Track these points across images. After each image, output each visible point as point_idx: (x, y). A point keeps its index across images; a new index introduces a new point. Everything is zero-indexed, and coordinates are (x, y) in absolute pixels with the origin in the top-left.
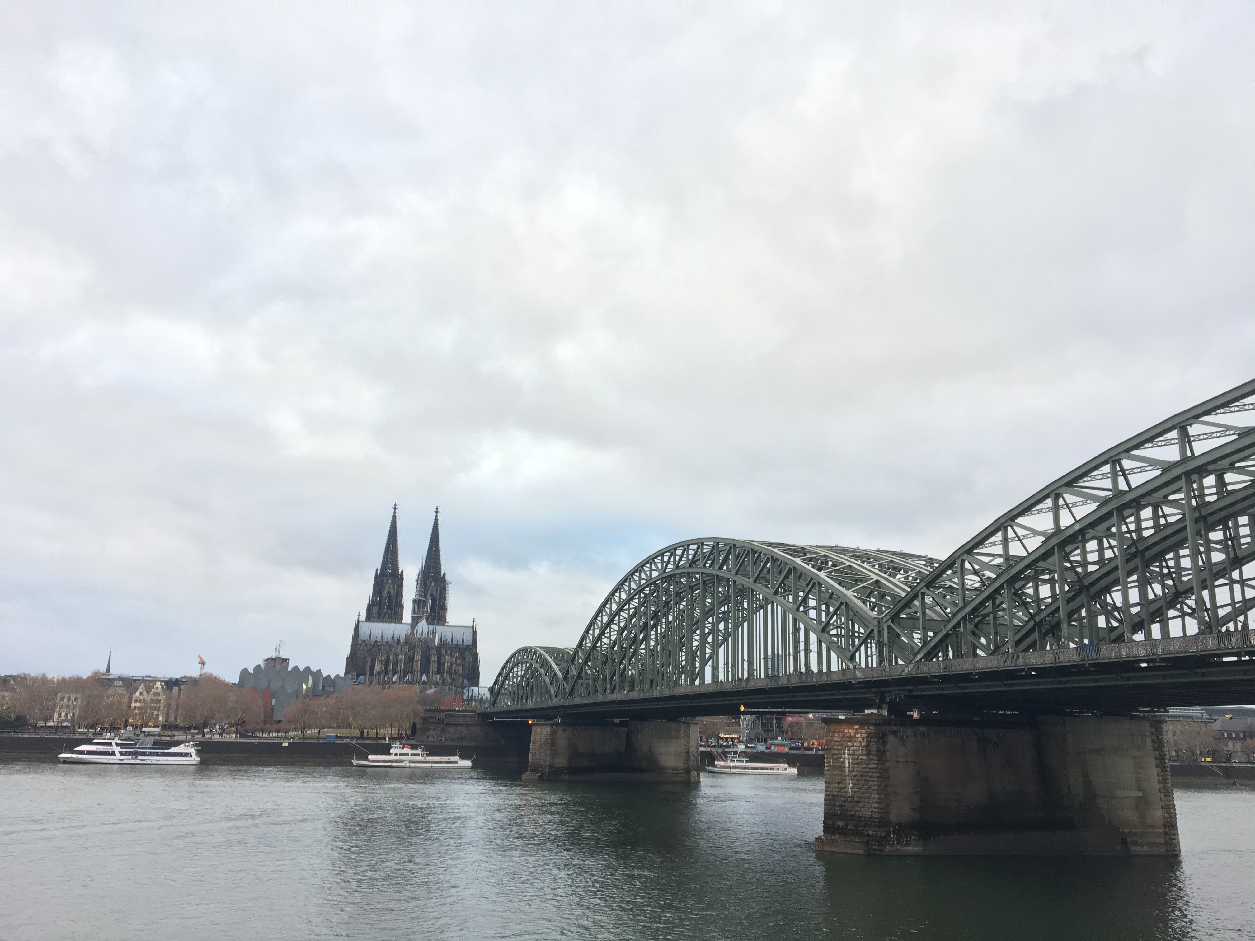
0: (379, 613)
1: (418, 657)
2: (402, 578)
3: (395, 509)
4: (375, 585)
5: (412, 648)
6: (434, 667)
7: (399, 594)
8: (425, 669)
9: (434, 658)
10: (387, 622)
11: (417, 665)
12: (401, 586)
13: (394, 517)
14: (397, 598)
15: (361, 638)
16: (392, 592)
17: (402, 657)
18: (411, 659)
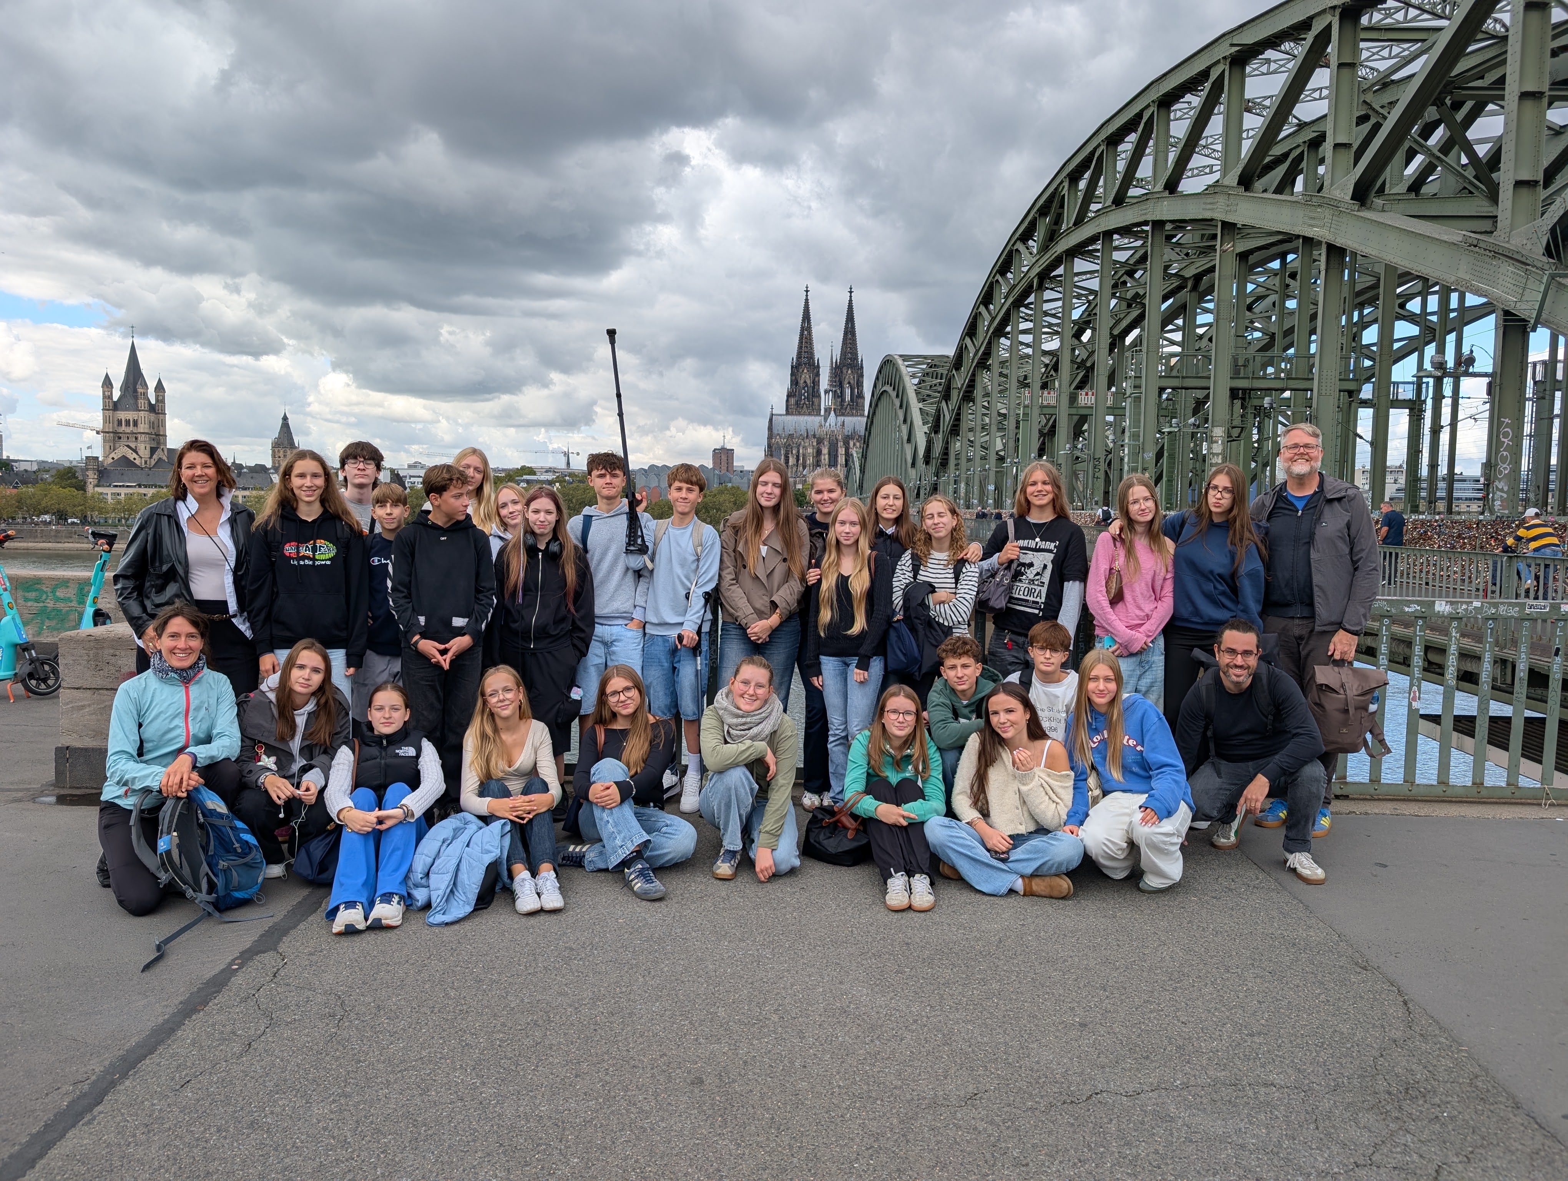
0: (797, 404)
1: (825, 451)
2: (818, 366)
3: (807, 291)
4: (792, 375)
5: (820, 441)
6: (841, 460)
7: (816, 383)
8: (833, 463)
9: (842, 451)
10: (804, 414)
11: (825, 458)
12: (818, 374)
13: (807, 300)
14: (814, 388)
15: (775, 431)
16: (808, 382)
17: (810, 450)
18: (819, 452)
